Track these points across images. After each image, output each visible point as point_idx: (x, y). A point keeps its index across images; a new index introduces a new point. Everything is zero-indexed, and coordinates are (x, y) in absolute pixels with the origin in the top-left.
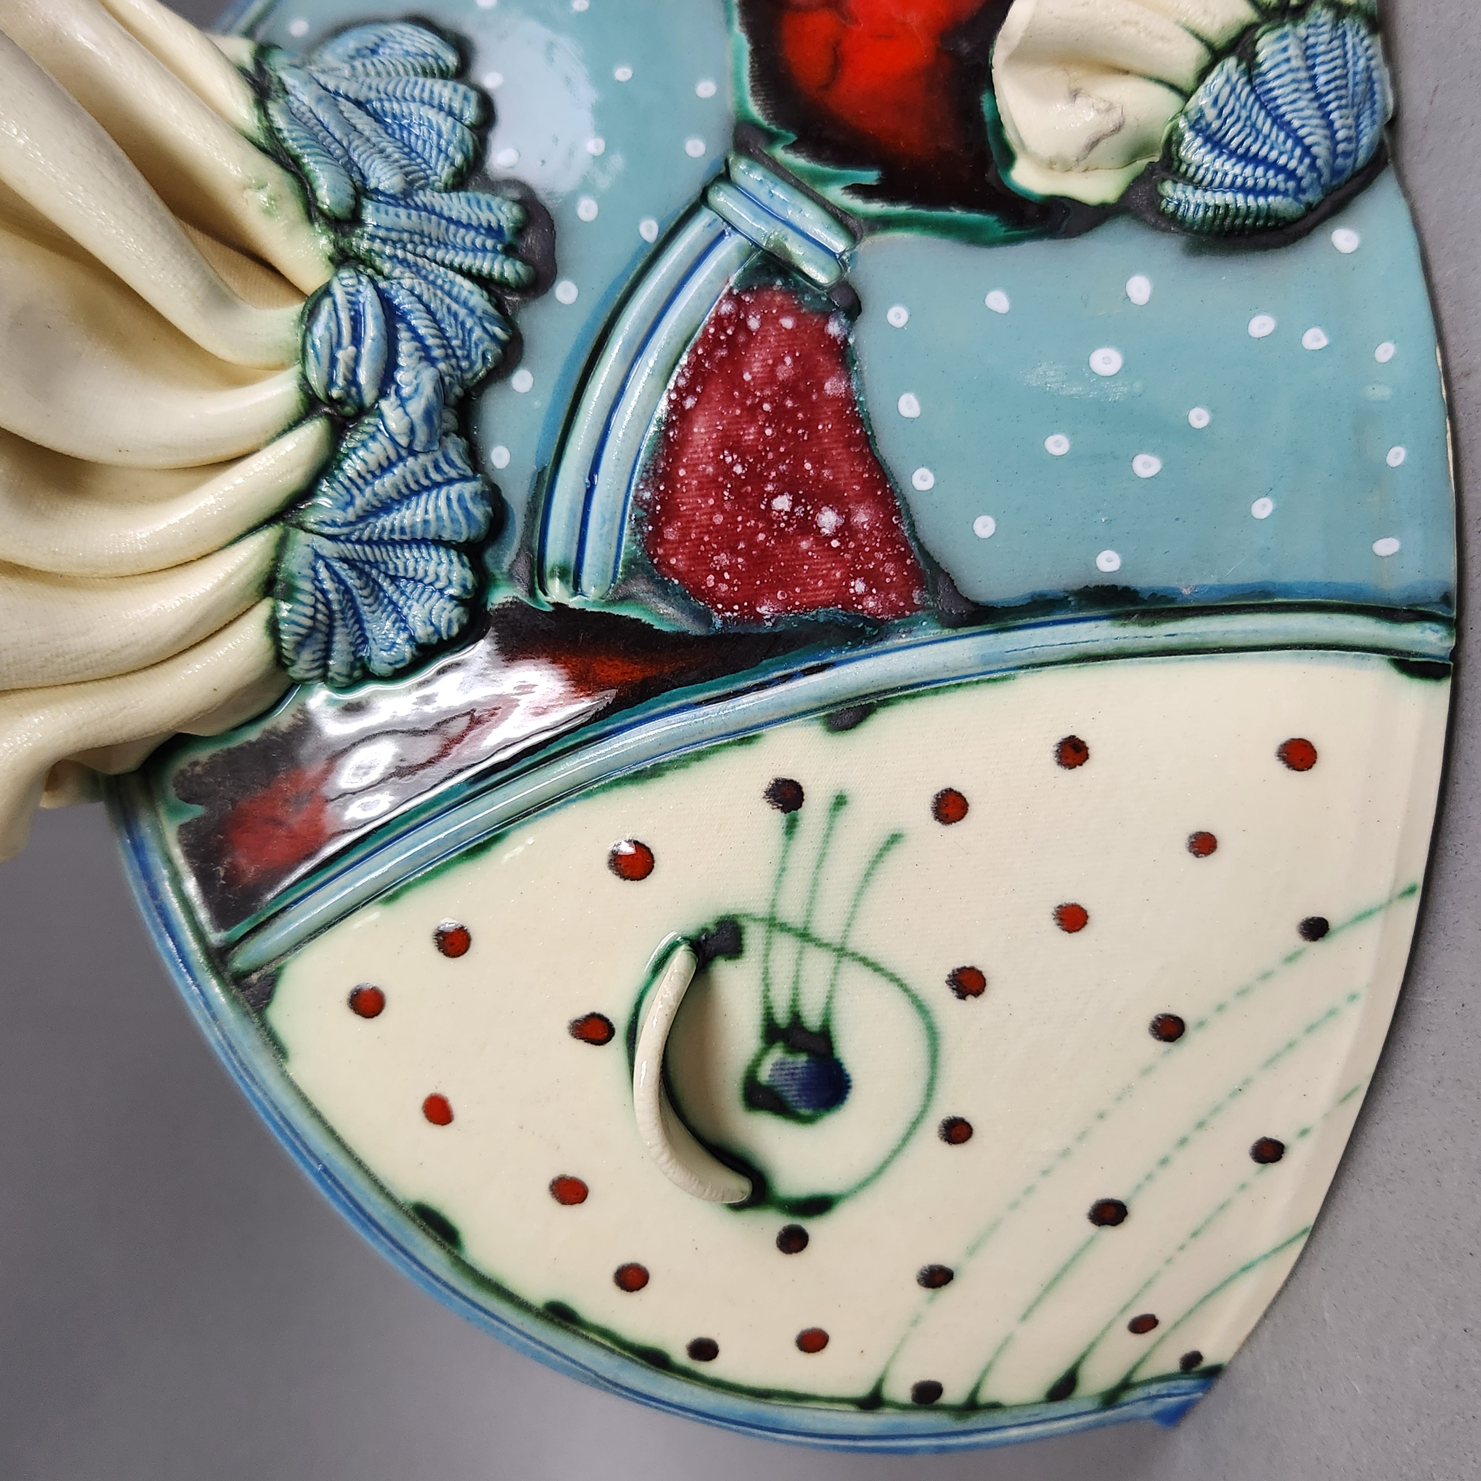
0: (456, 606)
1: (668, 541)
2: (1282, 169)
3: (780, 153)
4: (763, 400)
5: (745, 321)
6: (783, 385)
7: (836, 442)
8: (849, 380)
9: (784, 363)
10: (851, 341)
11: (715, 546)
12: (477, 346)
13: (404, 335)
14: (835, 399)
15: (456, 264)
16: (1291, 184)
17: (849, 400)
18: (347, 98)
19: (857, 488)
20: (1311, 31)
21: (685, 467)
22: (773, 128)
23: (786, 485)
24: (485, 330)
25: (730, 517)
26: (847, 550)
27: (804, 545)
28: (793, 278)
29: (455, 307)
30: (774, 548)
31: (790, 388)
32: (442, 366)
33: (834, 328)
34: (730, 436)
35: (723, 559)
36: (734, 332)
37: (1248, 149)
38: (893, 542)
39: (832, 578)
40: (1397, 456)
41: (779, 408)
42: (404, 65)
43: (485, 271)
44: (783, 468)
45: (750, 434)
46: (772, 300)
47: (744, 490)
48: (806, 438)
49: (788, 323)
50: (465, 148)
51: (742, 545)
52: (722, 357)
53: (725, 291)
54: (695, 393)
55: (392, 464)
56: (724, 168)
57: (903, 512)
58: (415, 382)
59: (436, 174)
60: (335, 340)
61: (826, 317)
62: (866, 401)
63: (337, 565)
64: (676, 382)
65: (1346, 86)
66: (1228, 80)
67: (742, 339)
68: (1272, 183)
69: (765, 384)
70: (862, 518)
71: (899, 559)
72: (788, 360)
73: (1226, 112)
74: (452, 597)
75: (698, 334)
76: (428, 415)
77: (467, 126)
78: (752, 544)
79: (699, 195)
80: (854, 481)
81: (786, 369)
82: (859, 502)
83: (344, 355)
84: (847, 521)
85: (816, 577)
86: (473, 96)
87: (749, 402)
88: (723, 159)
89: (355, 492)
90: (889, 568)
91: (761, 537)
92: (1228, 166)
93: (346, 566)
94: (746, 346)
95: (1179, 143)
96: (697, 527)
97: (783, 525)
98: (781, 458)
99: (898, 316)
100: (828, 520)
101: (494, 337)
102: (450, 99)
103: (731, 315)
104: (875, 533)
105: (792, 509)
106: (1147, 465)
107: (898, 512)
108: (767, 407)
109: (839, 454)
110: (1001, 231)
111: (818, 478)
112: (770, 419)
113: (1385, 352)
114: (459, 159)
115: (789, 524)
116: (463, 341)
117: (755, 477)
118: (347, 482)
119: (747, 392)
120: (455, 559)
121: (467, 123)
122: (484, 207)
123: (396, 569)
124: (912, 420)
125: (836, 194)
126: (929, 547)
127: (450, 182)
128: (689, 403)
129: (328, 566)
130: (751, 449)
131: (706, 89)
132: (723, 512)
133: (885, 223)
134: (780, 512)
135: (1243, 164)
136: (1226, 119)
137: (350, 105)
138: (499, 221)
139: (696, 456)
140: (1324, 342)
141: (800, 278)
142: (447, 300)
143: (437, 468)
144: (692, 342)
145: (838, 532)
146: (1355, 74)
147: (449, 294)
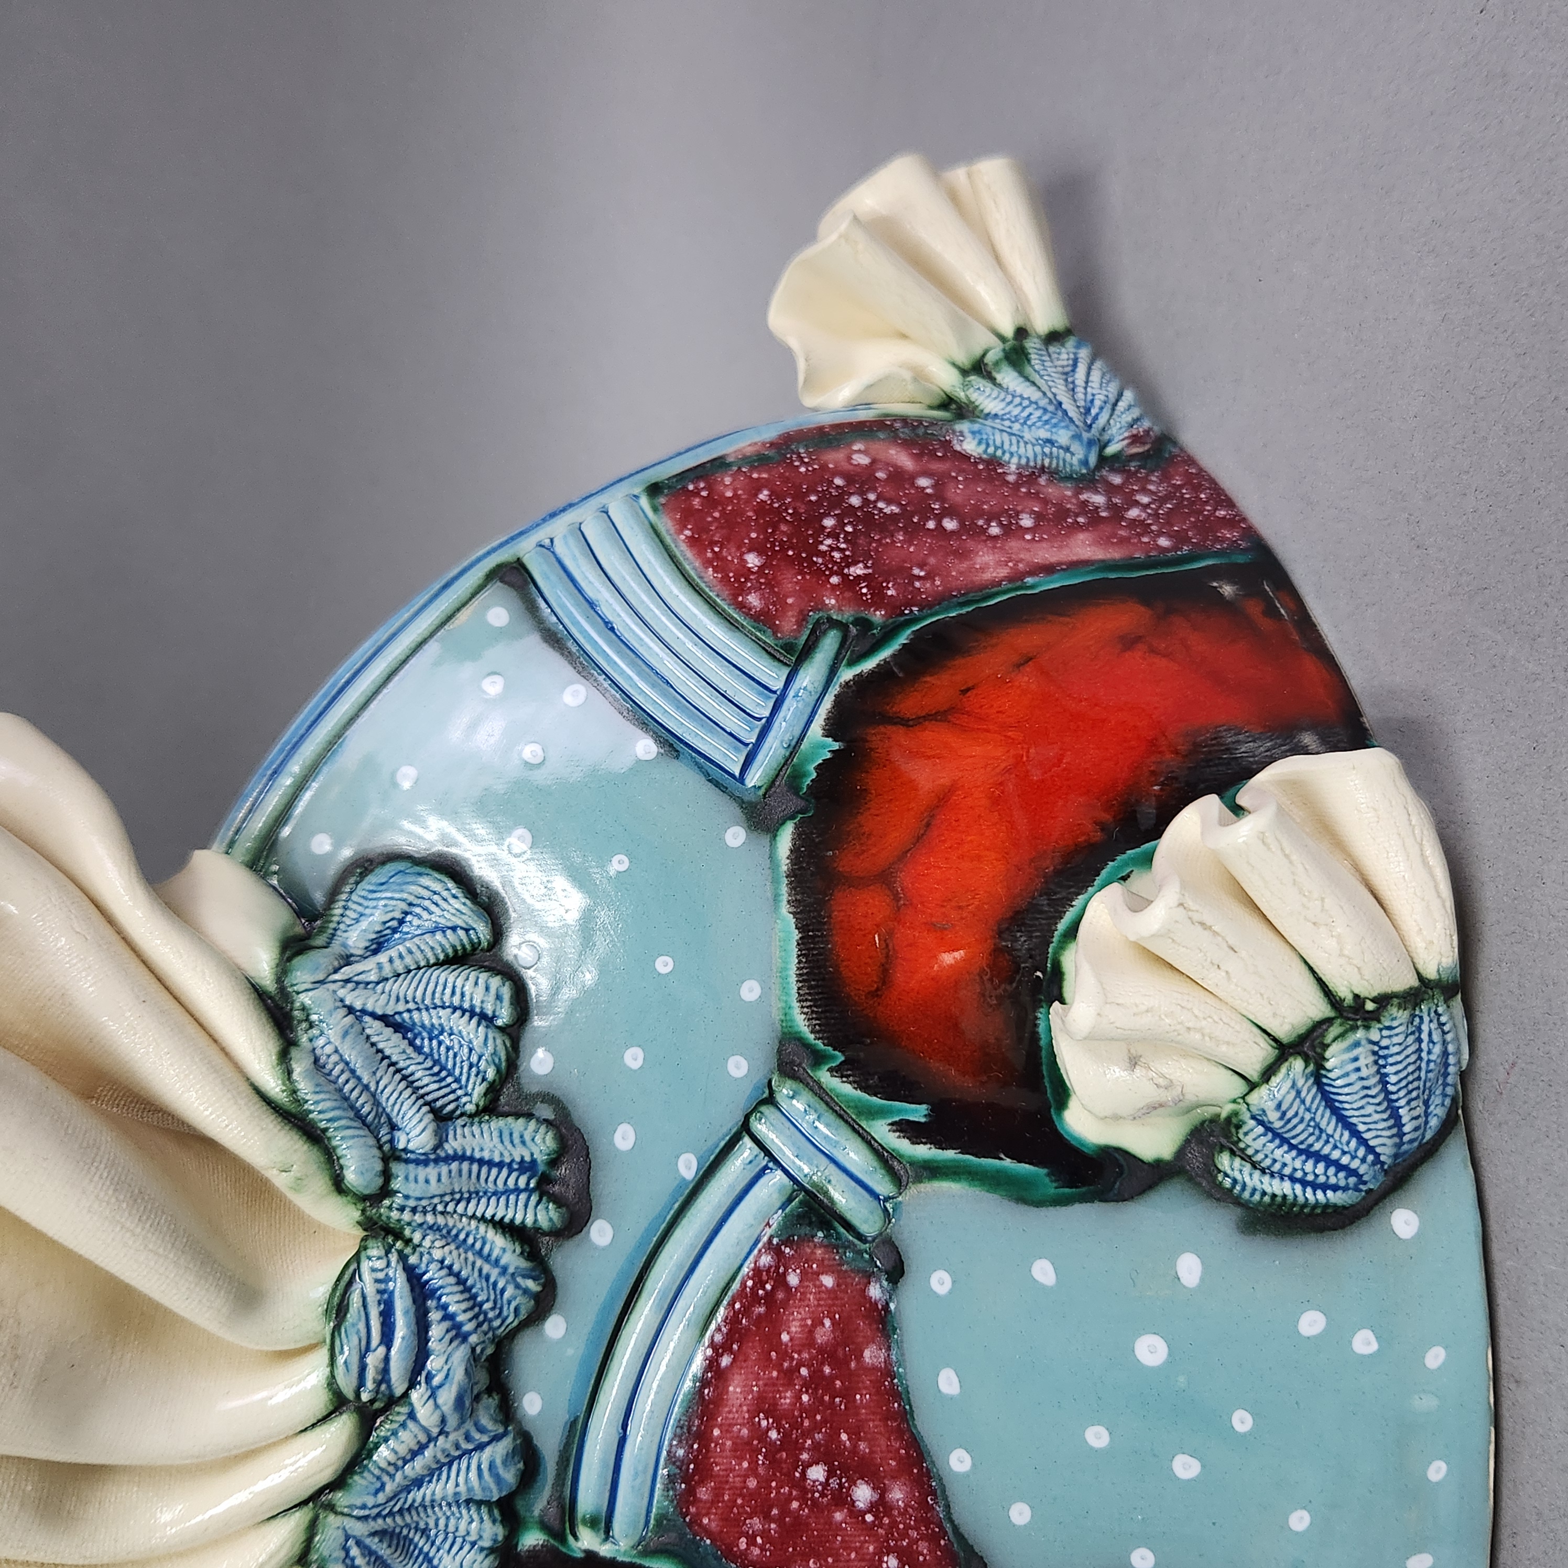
0: (487, 1556)
1: (700, 1500)
2: (1345, 1168)
3: (825, 1077)
4: (801, 1364)
5: (784, 1274)
6: (821, 1350)
7: (873, 1413)
8: (889, 1349)
9: (823, 1325)
10: (892, 1306)
11: (748, 1509)
12: (509, 1303)
13: (434, 1316)
14: (874, 1369)
15: (488, 1215)
16: (1352, 1180)
17: (888, 1372)
18: (374, 1015)
19: (894, 1463)
20: (1385, 1033)
21: (720, 1427)
22: (820, 1044)
23: (823, 1455)
24: (517, 1286)
25: (764, 1483)
26: (881, 1525)
27: (838, 1516)
28: (835, 1229)
29: (486, 1268)
30: (808, 1517)
31: (828, 1354)
32: (473, 1339)
33: (875, 1291)
34: (766, 1398)
35: (756, 1523)
36: (773, 1286)
37: (1311, 1145)
38: (927, 1522)
39: (865, 1551)
40: (1437, 1471)
41: (816, 1374)
42: (432, 948)
43: (518, 1220)
44: (818, 1437)
45: (787, 1399)
46: (813, 1253)
47: (778, 1456)
48: (843, 1407)
49: (828, 1281)
50: (497, 1061)
51: (775, 1511)
52: (760, 1314)
53: (765, 1239)
54: (731, 1351)
55: (422, 1448)
56: (767, 1091)
57: (938, 1492)
58: (446, 1368)
59: (466, 1094)
60: (364, 1343)
61: (868, 1277)
62: (906, 1373)
63: (368, 1541)
64: (713, 1337)
65: (1419, 1078)
66: (1294, 1085)
67: (780, 1295)
68: (1333, 1180)
69: (803, 1345)
70: (897, 1495)
71: (933, 1539)
72: (827, 1322)
73: (1290, 1114)
74: (482, 1549)
75: (736, 1286)
76: (459, 1402)
77: (501, 1029)
78: (785, 1511)
79: (740, 1123)
80: (890, 1455)
81: (825, 1333)
82: (894, 1478)
83: (373, 1360)
84: (882, 1496)
85: (849, 1549)
86: (506, 992)
87: (786, 1365)
88: (766, 1081)
89: (386, 1478)
90: (923, 1547)
91: (795, 1505)
92: (1288, 1158)
93: (376, 1540)
94: (785, 1304)
95: (1238, 1127)
96: (729, 1489)
97: (817, 1495)
98: (816, 1427)
99: (940, 1282)
100: (863, 1494)
101: (526, 1291)
102: (482, 1002)
103: (770, 1267)
104: (910, 1511)
105: (827, 1479)
106: (1186, 1467)
107: (933, 1493)
108: (804, 1371)
109: (876, 1427)
110: (1051, 1188)
111: (854, 1450)
112: (807, 1385)
113: (1435, 1357)
114: (491, 1074)
115: (823, 1495)
116: (495, 1302)
117: (790, 1444)
118: (377, 1472)
119: (784, 1354)
120: (486, 1517)
121: (499, 1022)
122: (517, 1140)
123: (427, 1524)
124: (952, 1398)
125: (881, 1130)
126: (962, 1530)
127: (481, 1104)
128: (725, 1361)
129: (359, 1543)
130: (787, 1415)
131: (750, 991)
132: (756, 1475)
133: (931, 1170)
134: (814, 1482)
135: (1304, 1157)
136: (1289, 1121)
137: (377, 1024)
138: (532, 1155)
139: (731, 1416)
140: (1374, 1346)
141: (842, 1230)
142: (479, 1263)
143: (468, 1438)
144: (730, 1293)
145: (873, 1507)
146: (1429, 1061)
147: (480, 1253)
